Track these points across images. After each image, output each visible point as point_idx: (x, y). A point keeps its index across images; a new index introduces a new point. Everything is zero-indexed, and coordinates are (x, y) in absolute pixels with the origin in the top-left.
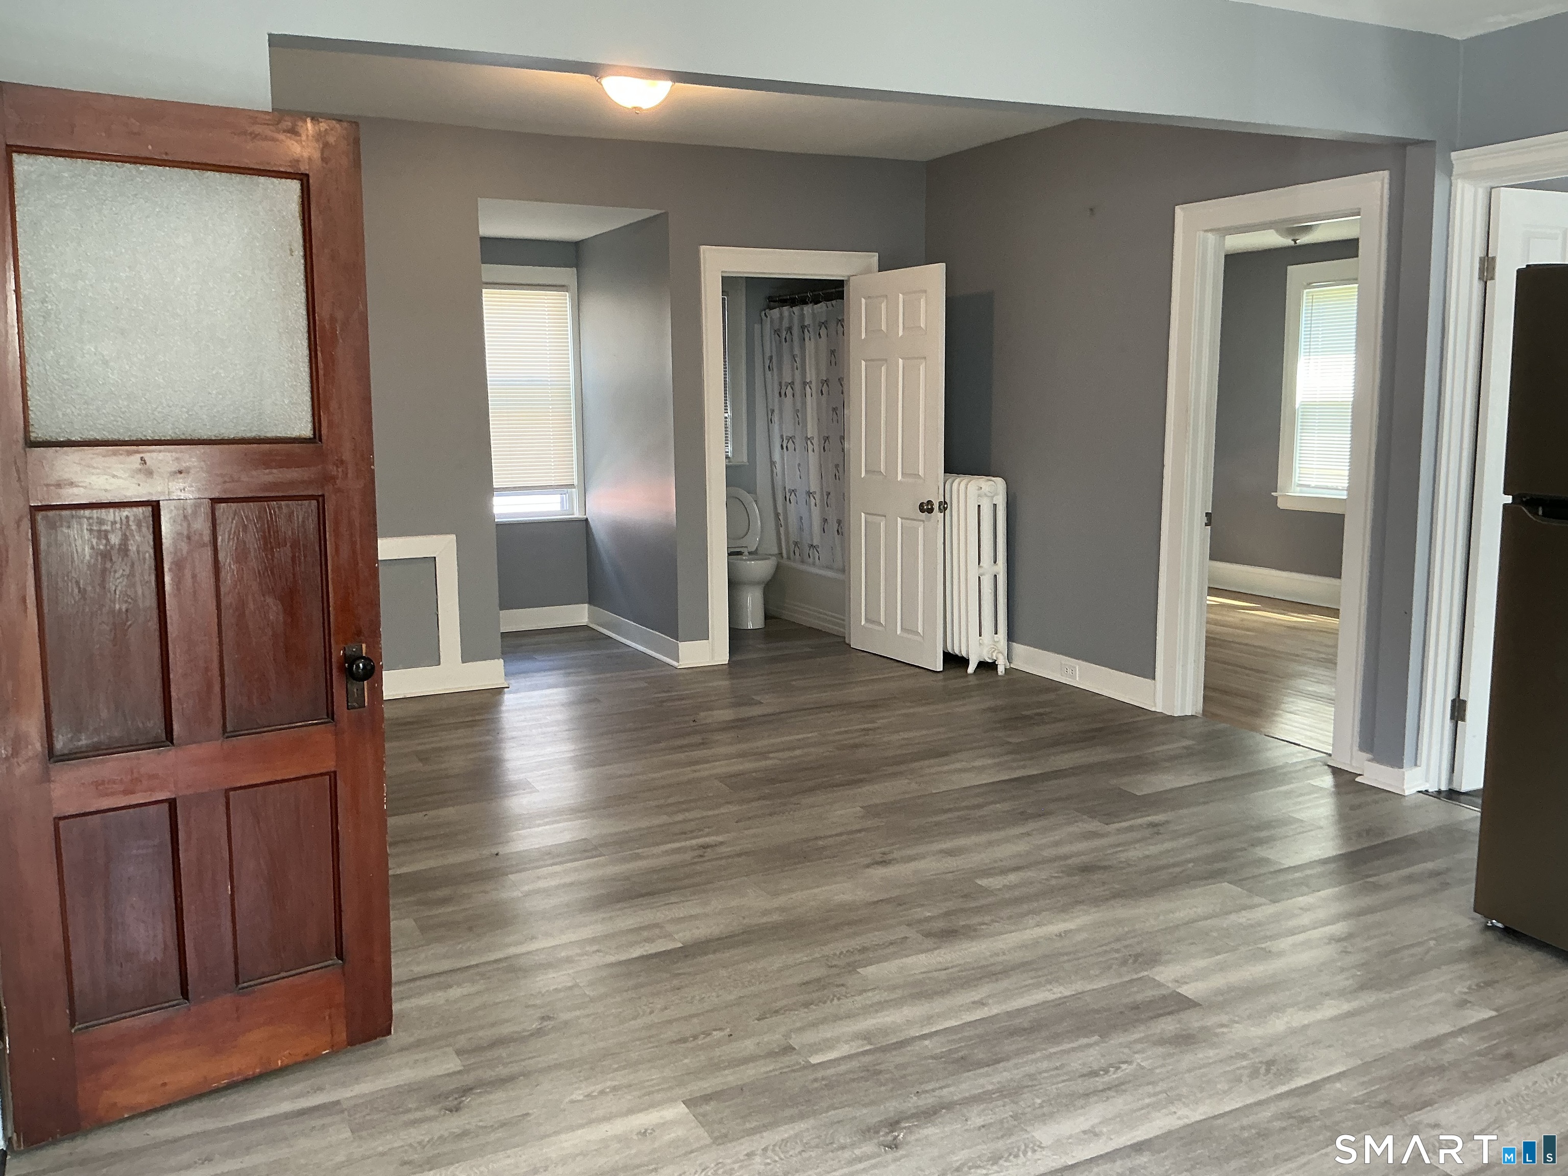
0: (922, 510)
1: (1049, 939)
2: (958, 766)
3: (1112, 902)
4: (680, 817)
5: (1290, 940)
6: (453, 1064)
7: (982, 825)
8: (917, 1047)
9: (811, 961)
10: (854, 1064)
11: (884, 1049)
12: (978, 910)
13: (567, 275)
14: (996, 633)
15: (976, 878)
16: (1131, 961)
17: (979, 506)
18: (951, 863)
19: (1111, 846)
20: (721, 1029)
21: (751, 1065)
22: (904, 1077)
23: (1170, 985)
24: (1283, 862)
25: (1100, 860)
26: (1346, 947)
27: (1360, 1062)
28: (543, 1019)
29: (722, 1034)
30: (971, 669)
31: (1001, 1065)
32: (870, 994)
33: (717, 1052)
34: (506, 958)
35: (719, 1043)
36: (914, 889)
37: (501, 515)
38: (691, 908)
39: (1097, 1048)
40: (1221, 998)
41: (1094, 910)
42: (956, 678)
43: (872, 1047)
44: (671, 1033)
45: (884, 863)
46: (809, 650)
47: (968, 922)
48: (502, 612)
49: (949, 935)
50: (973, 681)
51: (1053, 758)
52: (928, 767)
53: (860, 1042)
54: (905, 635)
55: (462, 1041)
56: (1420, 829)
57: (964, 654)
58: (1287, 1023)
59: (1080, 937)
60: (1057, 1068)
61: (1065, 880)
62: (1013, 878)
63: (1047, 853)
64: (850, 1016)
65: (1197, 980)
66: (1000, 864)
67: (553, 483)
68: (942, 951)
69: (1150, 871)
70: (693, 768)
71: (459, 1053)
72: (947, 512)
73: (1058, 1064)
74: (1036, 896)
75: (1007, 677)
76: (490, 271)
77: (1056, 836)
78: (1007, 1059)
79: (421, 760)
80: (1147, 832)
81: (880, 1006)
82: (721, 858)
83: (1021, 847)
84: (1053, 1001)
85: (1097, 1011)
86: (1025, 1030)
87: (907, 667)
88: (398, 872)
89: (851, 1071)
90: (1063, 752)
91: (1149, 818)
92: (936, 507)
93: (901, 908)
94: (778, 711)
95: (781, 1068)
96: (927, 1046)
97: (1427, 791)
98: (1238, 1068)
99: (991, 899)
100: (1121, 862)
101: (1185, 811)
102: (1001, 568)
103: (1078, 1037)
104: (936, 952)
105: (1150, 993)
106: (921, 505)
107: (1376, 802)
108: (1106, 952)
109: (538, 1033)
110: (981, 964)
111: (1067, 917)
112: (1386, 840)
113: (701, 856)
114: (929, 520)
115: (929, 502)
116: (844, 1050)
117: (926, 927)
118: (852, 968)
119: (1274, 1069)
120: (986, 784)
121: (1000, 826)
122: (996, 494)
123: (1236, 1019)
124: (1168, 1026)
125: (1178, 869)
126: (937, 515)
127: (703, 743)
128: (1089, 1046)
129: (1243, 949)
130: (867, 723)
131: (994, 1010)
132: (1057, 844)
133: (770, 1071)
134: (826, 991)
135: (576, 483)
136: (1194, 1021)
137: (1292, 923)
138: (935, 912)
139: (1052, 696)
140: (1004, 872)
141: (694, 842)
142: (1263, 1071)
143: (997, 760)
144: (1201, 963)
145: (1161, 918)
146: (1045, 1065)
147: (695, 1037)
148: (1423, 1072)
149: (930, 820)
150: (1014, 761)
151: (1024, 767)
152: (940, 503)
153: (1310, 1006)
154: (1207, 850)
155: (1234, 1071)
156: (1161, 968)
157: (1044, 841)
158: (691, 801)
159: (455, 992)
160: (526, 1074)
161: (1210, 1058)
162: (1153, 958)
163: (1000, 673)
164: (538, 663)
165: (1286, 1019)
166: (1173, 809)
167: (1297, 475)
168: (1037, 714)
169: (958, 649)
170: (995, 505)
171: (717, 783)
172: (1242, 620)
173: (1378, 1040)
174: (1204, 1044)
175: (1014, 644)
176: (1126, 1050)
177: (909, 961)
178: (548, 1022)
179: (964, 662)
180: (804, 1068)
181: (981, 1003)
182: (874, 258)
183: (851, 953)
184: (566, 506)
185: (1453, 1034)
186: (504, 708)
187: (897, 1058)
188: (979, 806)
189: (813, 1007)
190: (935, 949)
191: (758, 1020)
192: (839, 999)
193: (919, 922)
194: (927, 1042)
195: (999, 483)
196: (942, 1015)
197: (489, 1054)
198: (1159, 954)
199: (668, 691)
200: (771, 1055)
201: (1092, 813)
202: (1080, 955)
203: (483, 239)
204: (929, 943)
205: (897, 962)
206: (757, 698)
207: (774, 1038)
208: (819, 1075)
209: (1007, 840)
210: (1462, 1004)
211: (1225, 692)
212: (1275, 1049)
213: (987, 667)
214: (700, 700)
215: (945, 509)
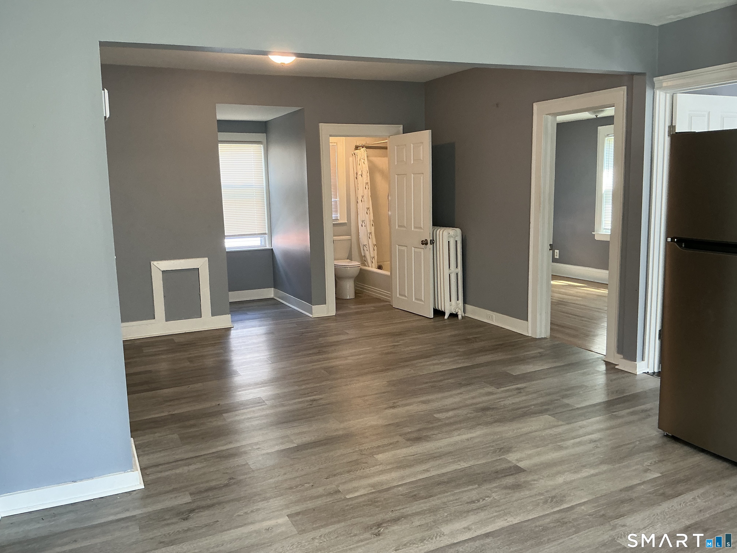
0: (423, 244)
1: (462, 441)
2: (434, 362)
3: (494, 424)
4: (303, 387)
5: (572, 441)
6: (188, 499)
7: (441, 389)
8: (395, 490)
9: (354, 452)
10: (366, 498)
11: (380, 492)
12: (432, 428)
13: (261, 137)
14: (458, 300)
15: (435, 413)
16: (498, 451)
17: (449, 242)
18: (424, 407)
19: (497, 399)
20: (309, 483)
21: (320, 499)
22: (387, 504)
23: (514, 462)
24: (575, 406)
25: (492, 405)
26: (597, 445)
27: (594, 497)
28: (230, 479)
29: (309, 485)
30: (446, 317)
31: (432, 498)
32: (378, 467)
33: (305, 493)
34: (217, 452)
35: (307, 489)
36: (405, 419)
37: (229, 248)
38: (304, 428)
39: (477, 491)
40: (536, 468)
41: (485, 428)
42: (439, 321)
43: (375, 490)
44: (285, 485)
45: (393, 407)
46: (374, 308)
47: (427, 434)
48: (230, 293)
49: (418, 439)
50: (447, 322)
51: (478, 358)
52: (420, 363)
53: (370, 488)
54: (417, 301)
55: (193, 489)
56: (642, 390)
57: (443, 310)
58: (564, 479)
59: (477, 440)
60: (456, 500)
61: (475, 414)
62: (451, 414)
63: (469, 402)
64: (366, 477)
65: (526, 460)
66: (446, 407)
67: (257, 233)
68: (414, 447)
69: (513, 410)
70: (313, 364)
71: (191, 494)
72: (435, 244)
73: (457, 498)
74: (460, 422)
75: (463, 320)
76: (222, 136)
77: (473, 394)
78: (435, 495)
79: (190, 361)
80: (515, 392)
81: (382, 472)
82: (319, 406)
83: (457, 399)
84: (459, 469)
85: (479, 474)
86: (445, 482)
87: (417, 316)
88: (174, 413)
89: (364, 501)
90: (482, 355)
91: (517, 386)
92: (429, 242)
93: (398, 427)
94: (355, 337)
95: (333, 500)
96: (400, 490)
97: (648, 372)
98: (538, 500)
99: (440, 423)
100: (501, 406)
101: (534, 382)
102: (460, 270)
103: (468, 486)
104: (411, 448)
105: (504, 466)
106: (422, 241)
107: (624, 378)
108: (487, 447)
109: (226, 485)
110: (430, 453)
111: (473, 431)
112: (625, 395)
113: (311, 405)
114: (426, 248)
115: (426, 240)
116: (362, 492)
117: (408, 436)
118: (372, 454)
119: (555, 500)
120: (445, 371)
121: (449, 389)
122: (457, 236)
123: (542, 477)
124: (510, 480)
125: (526, 409)
126: (430, 246)
127: (319, 353)
128: (473, 489)
129: (550, 446)
130: (395, 342)
131: (433, 473)
132: (473, 398)
133: (328, 502)
134: (358, 466)
135: (267, 232)
136: (522, 478)
137: (574, 434)
138: (413, 429)
139: (481, 329)
140: (447, 410)
141: (309, 398)
142: (549, 501)
143: (452, 359)
144: (530, 452)
145: (515, 431)
146: (451, 498)
147: (297, 487)
148: (623, 502)
149: (417, 387)
150: (460, 359)
151: (464, 362)
152: (431, 240)
153: (576, 471)
154: (541, 400)
155: (536, 500)
156: (510, 454)
157: (467, 397)
158: (310, 379)
159: (192, 467)
160: (219, 503)
161: (527, 495)
162: (509, 450)
163: (459, 319)
164: (248, 316)
165: (564, 477)
166: (529, 381)
167: (604, 224)
168: (473, 338)
169: (440, 307)
170: (456, 241)
171: (323, 371)
172: (577, 292)
173: (605, 487)
174: (524, 489)
175: (466, 305)
176: (489, 491)
177: (398, 451)
178: (233, 480)
179: (443, 313)
180: (343, 500)
181: (427, 471)
182: (401, 127)
183: (372, 448)
184: (263, 244)
185: (639, 484)
186: (231, 337)
187: (386, 495)
188: (441, 381)
189: (351, 473)
190: (410, 446)
191: (326, 479)
192: (363, 469)
193: (406, 434)
194: (400, 488)
195: (458, 231)
196: (409, 476)
197: (205, 495)
198: (511, 448)
199: (306, 329)
200: (330, 494)
201: (491, 384)
202: (476, 448)
203: (219, 121)
204: (409, 443)
205: (393, 452)
206: (347, 331)
207: (332, 487)
208: (350, 503)
209: (451, 396)
210: (646, 471)
211: (563, 327)
212: (557, 491)
213: (454, 316)
214: (320, 333)
215: (433, 243)
